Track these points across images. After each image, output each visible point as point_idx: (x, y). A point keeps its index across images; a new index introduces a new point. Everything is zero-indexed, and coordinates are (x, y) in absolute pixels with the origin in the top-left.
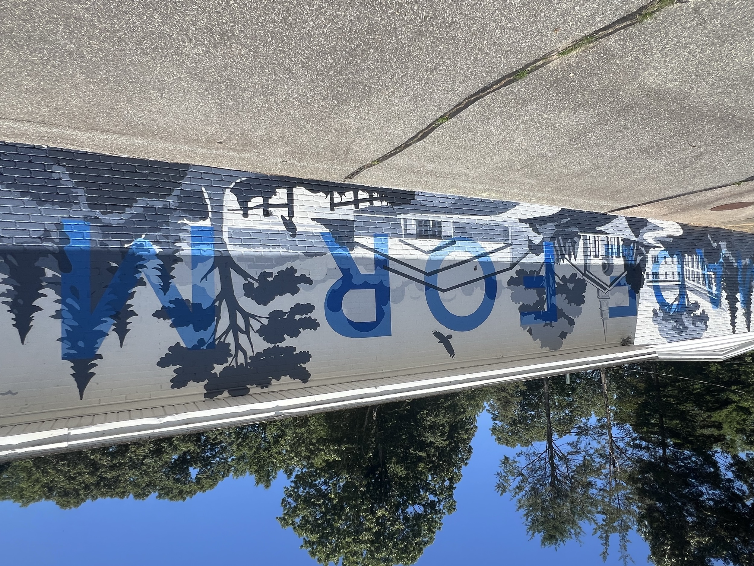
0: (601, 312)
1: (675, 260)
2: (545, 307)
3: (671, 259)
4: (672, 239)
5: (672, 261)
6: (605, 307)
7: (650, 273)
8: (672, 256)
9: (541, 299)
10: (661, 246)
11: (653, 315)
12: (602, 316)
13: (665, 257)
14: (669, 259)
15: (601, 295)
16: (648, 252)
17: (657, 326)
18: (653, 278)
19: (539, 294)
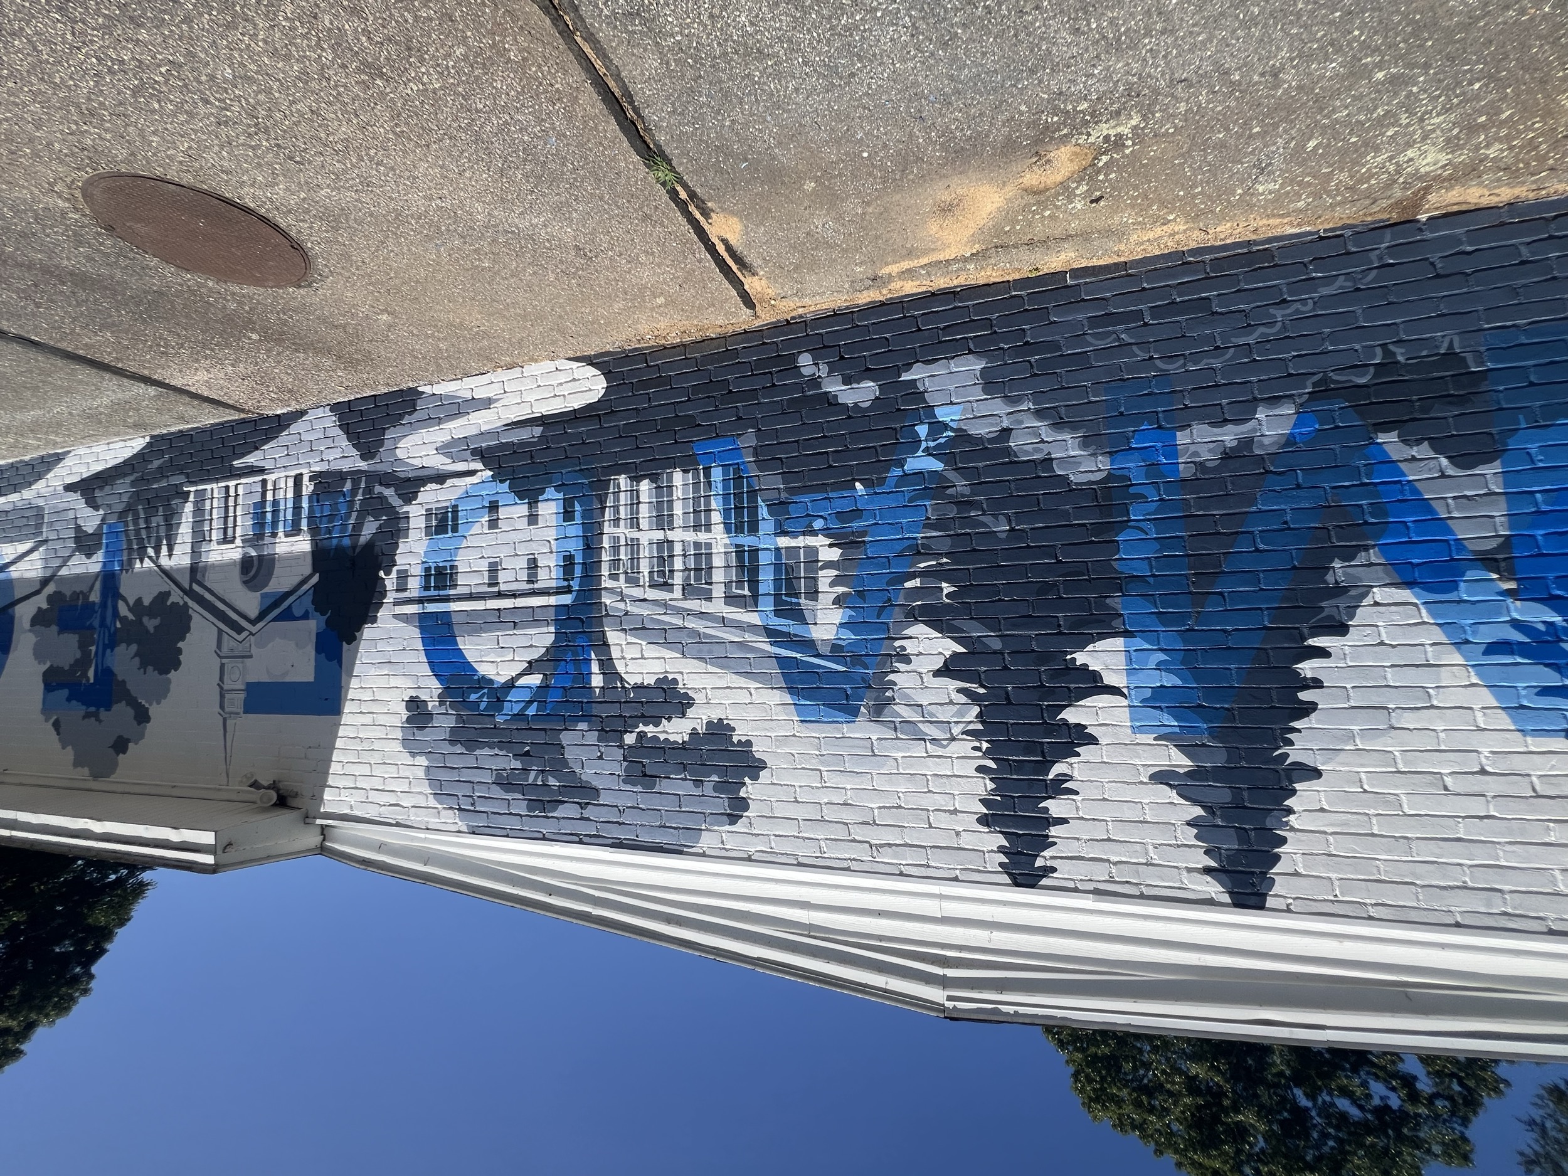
0: (222, 696)
1: (549, 508)
2: (91, 673)
3: (524, 510)
4: (538, 431)
5: (533, 519)
6: (236, 681)
7: (417, 570)
8: (530, 494)
9: (86, 654)
10: (479, 466)
11: (408, 720)
12: (222, 707)
13: (494, 507)
14: (514, 512)
15: (225, 648)
16: (409, 498)
17: (422, 761)
18: (427, 588)
19: (83, 646)
